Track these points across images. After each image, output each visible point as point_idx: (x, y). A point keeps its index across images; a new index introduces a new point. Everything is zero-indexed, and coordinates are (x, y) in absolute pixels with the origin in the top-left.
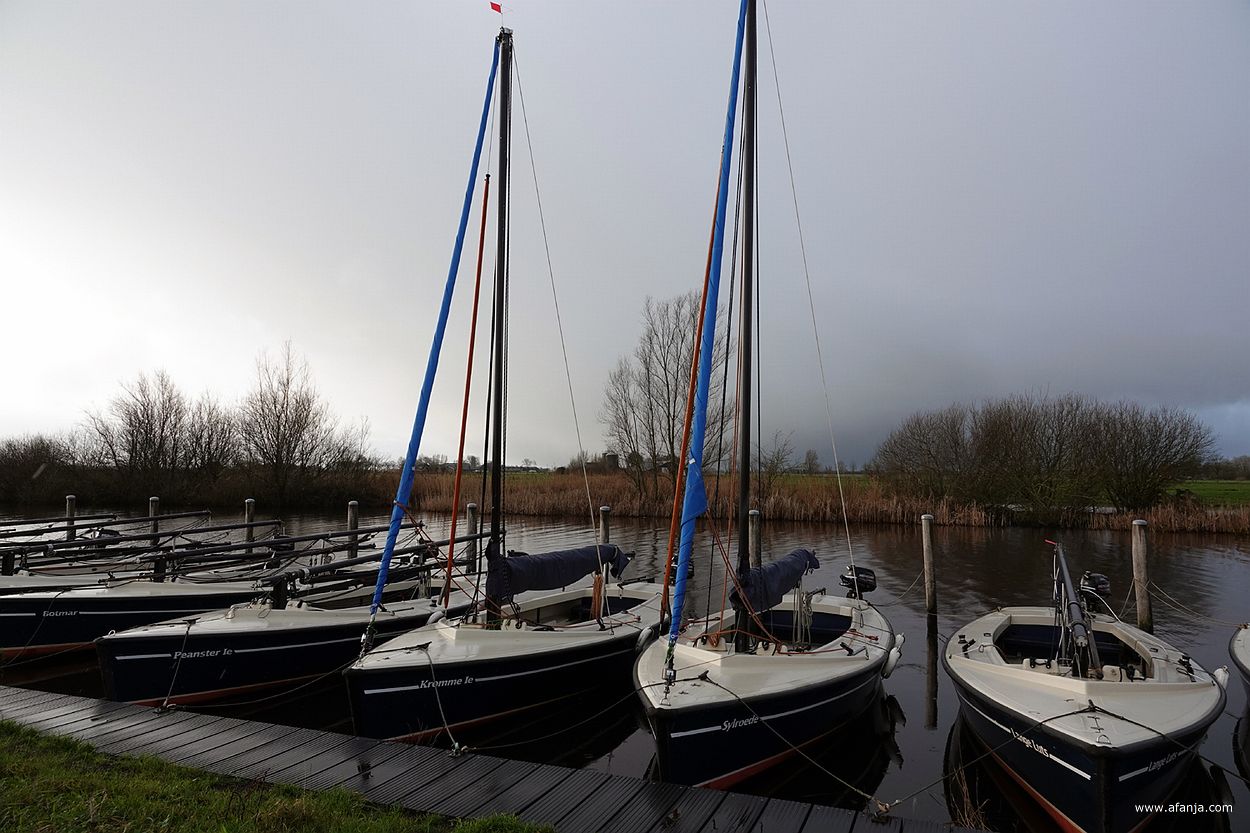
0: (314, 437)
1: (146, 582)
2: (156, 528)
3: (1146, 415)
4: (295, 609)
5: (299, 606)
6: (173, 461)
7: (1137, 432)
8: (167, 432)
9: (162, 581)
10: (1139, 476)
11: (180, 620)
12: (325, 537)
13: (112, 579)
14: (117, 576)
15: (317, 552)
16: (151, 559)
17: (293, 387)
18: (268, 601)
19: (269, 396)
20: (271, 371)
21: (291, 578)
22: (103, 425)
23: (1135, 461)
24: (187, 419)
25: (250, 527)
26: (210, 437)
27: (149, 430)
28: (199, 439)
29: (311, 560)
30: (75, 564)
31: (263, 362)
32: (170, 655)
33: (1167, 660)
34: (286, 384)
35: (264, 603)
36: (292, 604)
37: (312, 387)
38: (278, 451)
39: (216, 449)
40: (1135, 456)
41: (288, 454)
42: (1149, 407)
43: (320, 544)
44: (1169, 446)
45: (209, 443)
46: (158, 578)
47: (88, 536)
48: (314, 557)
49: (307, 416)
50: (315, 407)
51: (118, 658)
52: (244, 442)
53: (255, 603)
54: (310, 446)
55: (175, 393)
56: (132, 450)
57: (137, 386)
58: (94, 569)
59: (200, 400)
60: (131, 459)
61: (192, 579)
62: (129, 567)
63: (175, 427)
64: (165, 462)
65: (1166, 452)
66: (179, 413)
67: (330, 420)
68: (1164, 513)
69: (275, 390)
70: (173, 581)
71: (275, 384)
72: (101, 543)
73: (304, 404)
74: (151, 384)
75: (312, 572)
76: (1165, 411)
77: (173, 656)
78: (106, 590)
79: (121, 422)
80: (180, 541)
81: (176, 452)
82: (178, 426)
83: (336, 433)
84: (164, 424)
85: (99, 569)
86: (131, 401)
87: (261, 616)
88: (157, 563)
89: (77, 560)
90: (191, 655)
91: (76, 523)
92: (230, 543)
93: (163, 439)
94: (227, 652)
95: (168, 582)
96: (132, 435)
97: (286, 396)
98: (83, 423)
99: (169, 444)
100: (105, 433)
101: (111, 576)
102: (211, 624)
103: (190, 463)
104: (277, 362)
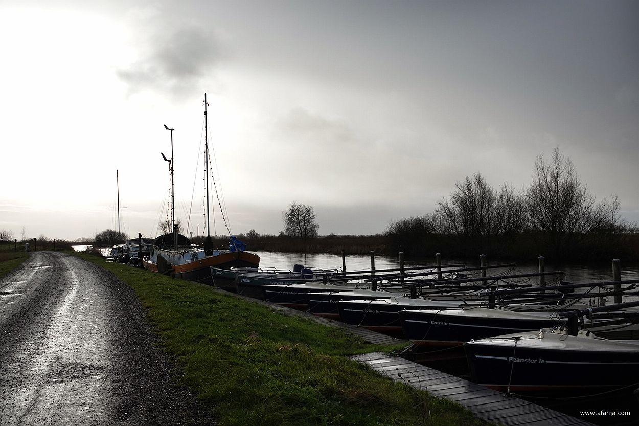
0: (577, 213)
1: (484, 308)
2: (485, 274)
4: (584, 336)
5: (588, 335)
6: (489, 230)
8: (484, 213)
9: (494, 309)
11: (510, 336)
12: (600, 285)
13: (466, 305)
14: (469, 303)
15: (595, 295)
16: (487, 294)
17: (561, 180)
18: (565, 329)
19: (545, 187)
20: (546, 170)
21: (580, 314)
22: (449, 211)
24: (495, 204)
25: (543, 275)
26: (509, 215)
27: (474, 212)
28: (502, 216)
29: (590, 301)
30: (445, 294)
31: (540, 165)
32: (506, 359)
34: (556, 178)
35: (562, 330)
36: (582, 334)
37: (574, 178)
38: (553, 223)
39: (513, 223)
41: (560, 225)
43: (596, 290)
45: (509, 219)
46: (491, 306)
47: (451, 277)
48: (592, 298)
49: (572, 199)
50: (577, 191)
51: (477, 357)
52: (530, 218)
53: (556, 329)
54: (575, 219)
55: (486, 189)
56: (465, 225)
57: (465, 186)
58: (455, 298)
59: (501, 192)
60: (465, 231)
61: (511, 308)
62: (474, 298)
63: (488, 210)
64: (484, 232)
66: (490, 200)
67: (588, 200)
69: (549, 182)
70: (500, 309)
71: (549, 178)
72: (457, 282)
73: (569, 190)
74: (473, 184)
75: (595, 311)
77: (508, 359)
78: (463, 312)
79: (458, 208)
80: (501, 283)
81: (490, 225)
82: (490, 209)
83: (594, 209)
84: (482, 209)
85: (458, 298)
86: (463, 195)
87: (561, 339)
88: (490, 297)
89: (446, 292)
90: (519, 360)
91: (442, 269)
92: (531, 286)
93: (482, 217)
94: (541, 361)
95: (497, 309)
96: (465, 216)
97: (556, 185)
98: (439, 210)
99: (486, 221)
100: (450, 214)
101: (465, 303)
102: (529, 341)
103: (498, 232)
104: (550, 163)
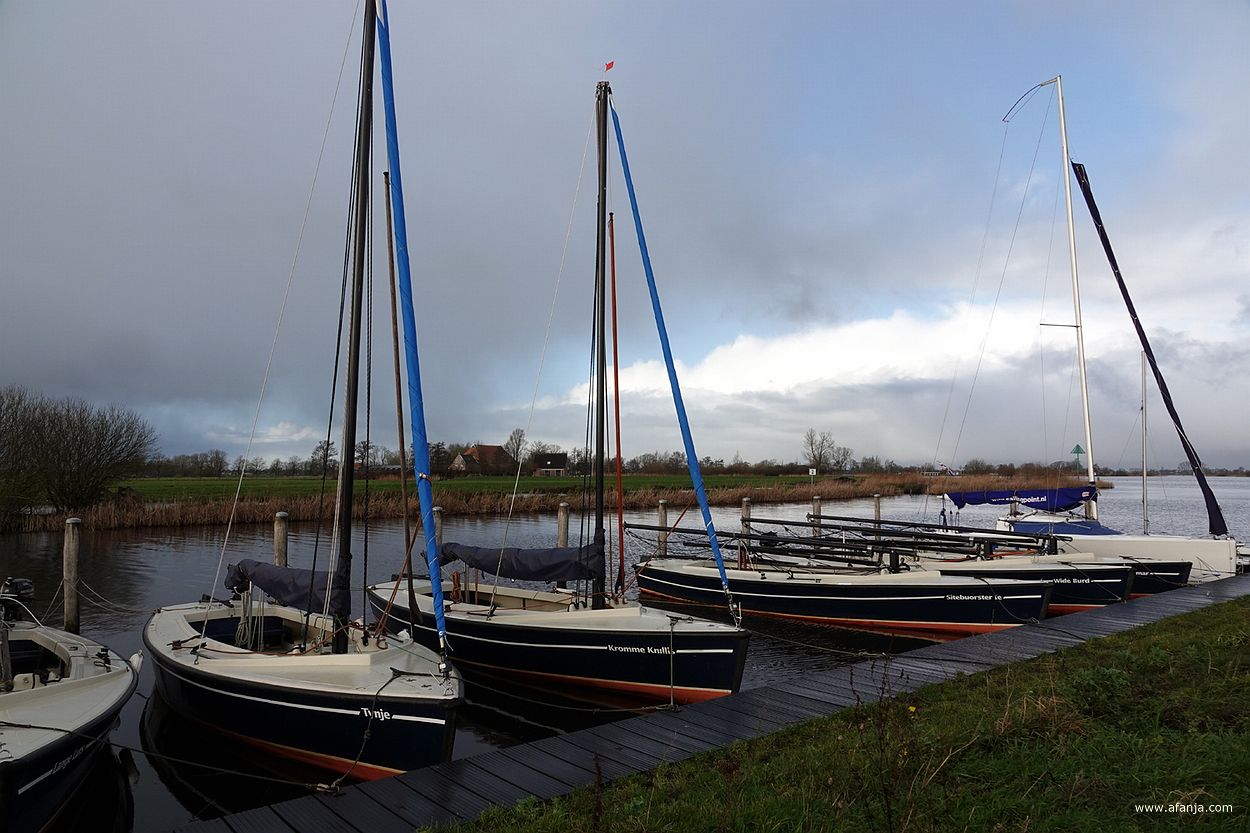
3: (94, 413)
7: (83, 429)
10: (82, 475)
23: (79, 460)
33: (86, 657)
40: (80, 455)
42: (98, 405)
44: (114, 446)
65: (111, 450)
68: (104, 512)
76: (113, 410)
